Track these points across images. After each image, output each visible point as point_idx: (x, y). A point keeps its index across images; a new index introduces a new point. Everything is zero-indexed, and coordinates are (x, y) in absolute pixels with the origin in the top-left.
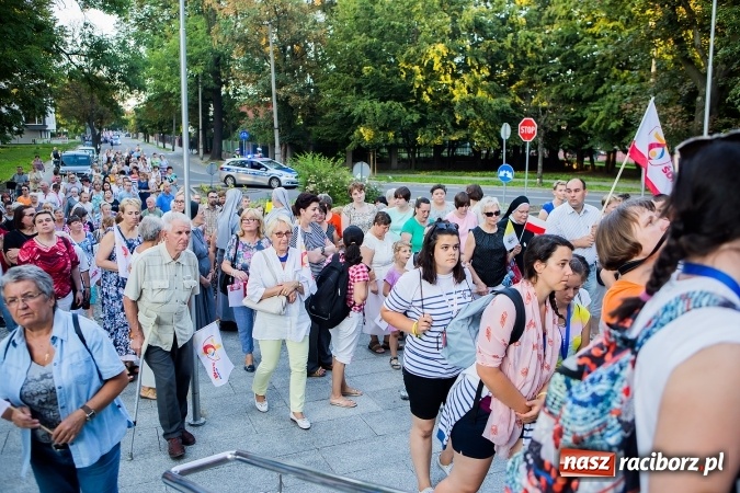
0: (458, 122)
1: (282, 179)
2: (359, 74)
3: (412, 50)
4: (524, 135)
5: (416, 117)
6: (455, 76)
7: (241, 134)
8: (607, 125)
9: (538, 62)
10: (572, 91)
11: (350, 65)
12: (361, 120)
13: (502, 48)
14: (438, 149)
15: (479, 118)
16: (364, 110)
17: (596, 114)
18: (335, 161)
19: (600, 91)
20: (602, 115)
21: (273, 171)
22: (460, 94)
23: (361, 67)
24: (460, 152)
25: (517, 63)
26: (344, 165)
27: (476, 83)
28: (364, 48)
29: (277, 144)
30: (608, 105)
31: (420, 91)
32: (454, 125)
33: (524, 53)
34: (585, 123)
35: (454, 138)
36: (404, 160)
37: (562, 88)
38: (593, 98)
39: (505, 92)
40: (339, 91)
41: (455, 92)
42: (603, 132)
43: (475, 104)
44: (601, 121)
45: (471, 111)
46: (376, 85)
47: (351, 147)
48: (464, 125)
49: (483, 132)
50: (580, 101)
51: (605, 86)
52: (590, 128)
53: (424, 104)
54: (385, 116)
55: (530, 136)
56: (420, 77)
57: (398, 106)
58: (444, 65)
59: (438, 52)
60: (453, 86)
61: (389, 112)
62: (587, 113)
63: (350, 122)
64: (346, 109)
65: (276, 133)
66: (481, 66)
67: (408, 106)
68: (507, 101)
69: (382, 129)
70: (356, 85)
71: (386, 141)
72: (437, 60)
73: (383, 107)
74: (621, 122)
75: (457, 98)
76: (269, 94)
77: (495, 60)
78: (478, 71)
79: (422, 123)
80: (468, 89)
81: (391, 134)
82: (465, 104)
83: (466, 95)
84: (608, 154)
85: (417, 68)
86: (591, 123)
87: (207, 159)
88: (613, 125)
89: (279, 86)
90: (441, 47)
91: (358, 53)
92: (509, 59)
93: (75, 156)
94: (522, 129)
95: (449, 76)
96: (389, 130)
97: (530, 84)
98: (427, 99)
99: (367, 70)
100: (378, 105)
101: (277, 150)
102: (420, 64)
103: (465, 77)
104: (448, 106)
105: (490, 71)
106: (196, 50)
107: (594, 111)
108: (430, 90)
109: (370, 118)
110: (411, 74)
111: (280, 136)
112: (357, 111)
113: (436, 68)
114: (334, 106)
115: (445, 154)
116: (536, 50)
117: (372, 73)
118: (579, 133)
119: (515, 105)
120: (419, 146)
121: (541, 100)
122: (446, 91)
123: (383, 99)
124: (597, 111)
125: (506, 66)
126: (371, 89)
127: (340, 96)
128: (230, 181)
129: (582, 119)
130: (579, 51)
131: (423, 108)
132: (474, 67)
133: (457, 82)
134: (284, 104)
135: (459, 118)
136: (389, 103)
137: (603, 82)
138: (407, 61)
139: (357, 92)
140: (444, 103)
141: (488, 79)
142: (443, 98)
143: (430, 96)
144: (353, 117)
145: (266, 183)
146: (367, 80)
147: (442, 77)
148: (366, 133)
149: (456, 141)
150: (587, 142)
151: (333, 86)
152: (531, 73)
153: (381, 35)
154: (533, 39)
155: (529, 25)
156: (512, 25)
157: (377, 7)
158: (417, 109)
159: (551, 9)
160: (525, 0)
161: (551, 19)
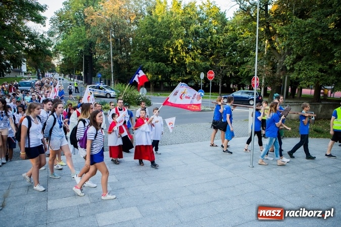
0: (188, 72)
1: (111, 94)
2: (147, 51)
3: (169, 42)
4: (209, 77)
5: (170, 69)
6: (187, 53)
7: (99, 75)
8: (248, 74)
9: (221, 48)
11: (144, 48)
12: (147, 70)
13: (206, 42)
15: (196, 70)
16: (148, 66)
17: (244, 70)
18: (131, 87)
20: (246, 70)
21: (108, 91)
22: (188, 60)
23: (148, 48)
25: (212, 48)
26: (135, 89)
27: (196, 56)
28: (149, 41)
29: (113, 79)
31: (172, 58)
32: (186, 73)
33: (215, 44)
34: (239, 73)
35: (186, 78)
36: (166, 87)
37: (231, 59)
38: (243, 63)
39: (208, 60)
40: (138, 58)
41: (187, 59)
43: (195, 64)
44: (246, 72)
45: (193, 67)
46: (154, 56)
48: (190, 73)
49: (198, 76)
52: (241, 75)
53: (174, 64)
54: (157, 69)
55: (212, 78)
56: (172, 53)
57: (163, 65)
58: (182, 48)
59: (180, 43)
60: (186, 57)
61: (159, 67)
62: (241, 69)
65: (112, 75)
66: (197, 48)
67: (167, 65)
68: (208, 64)
69: (155, 74)
70: (146, 56)
71: (157, 79)
72: (179, 46)
73: (156, 65)
75: (187, 62)
76: (109, 59)
77: (204, 47)
78: (197, 51)
79: (173, 72)
80: (192, 58)
81: (160, 76)
82: (190, 64)
83: (191, 61)
85: (171, 49)
86: (242, 73)
88: (250, 74)
89: (114, 55)
90: (181, 41)
91: (147, 42)
92: (209, 46)
93: (25, 83)
94: (209, 75)
95: (184, 53)
96: (159, 74)
97: (217, 57)
98: (175, 62)
99: (150, 49)
100: (154, 64)
101: (113, 82)
102: (172, 48)
103: (191, 53)
104: (184, 65)
105: (201, 51)
106: (81, 39)
107: (243, 68)
108: (176, 58)
109: (151, 69)
110: (169, 51)
111: (115, 76)
112: (145, 66)
113: (179, 49)
114: (137, 64)
116: (221, 43)
117: (152, 51)
118: (237, 77)
119: (211, 65)
120: (172, 81)
121: (222, 64)
122: (183, 59)
123: (157, 62)
125: (208, 49)
126: (152, 57)
127: (139, 60)
129: (239, 72)
131: (173, 66)
132: (194, 49)
133: (187, 55)
134: (115, 62)
135: (188, 70)
136: (159, 63)
138: (167, 46)
139: (146, 58)
140: (182, 64)
141: (201, 54)
142: (181, 62)
143: (177, 61)
145: (104, 95)
146: (150, 54)
147: (182, 53)
148: (149, 76)
149: (187, 80)
150: (241, 81)
151: (136, 56)
152: (218, 52)
153: (157, 35)
154: (219, 39)
155: (217, 33)
156: (211, 32)
157: (155, 24)
158: (171, 66)
159: (227, 27)
160: (216, 23)
161: (227, 31)
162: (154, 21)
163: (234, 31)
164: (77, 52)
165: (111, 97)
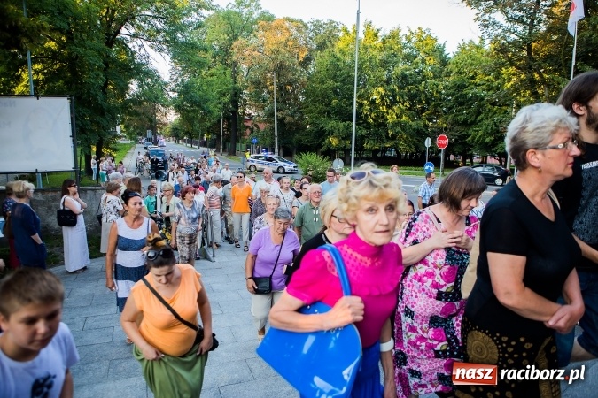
0: (390, 136)
1: (286, 168)
2: (328, 104)
3: (362, 90)
4: (440, 145)
5: (364, 132)
6: (389, 107)
8: (484, 139)
9: (440, 100)
10: (461, 118)
11: (324, 99)
12: (331, 133)
13: (418, 90)
14: (375, 152)
15: (403, 133)
16: (332, 127)
17: (477, 133)
18: (324, 158)
19: (479, 118)
20: (481, 133)
21: (280, 163)
22: (391, 118)
23: (330, 101)
24: (388, 154)
25: (427, 100)
26: (328, 160)
27: (402, 111)
28: (332, 89)
29: (276, 146)
30: (484, 127)
31: (366, 116)
32: (387, 137)
33: (431, 94)
34: (470, 138)
35: (386, 146)
37: (455, 116)
38: (474, 123)
39: (419, 118)
40: (315, 115)
41: (388, 117)
42: (481, 144)
43: (399, 124)
44: (480, 137)
45: (398, 129)
46: (339, 111)
47: (323, 149)
48: (394, 137)
49: (405, 142)
50: (466, 124)
51: (482, 115)
52: (473, 142)
53: (368, 123)
54: (345, 131)
55: (443, 145)
56: (367, 107)
58: (382, 100)
59: (379, 93)
60: (388, 113)
61: (347, 128)
62: (470, 131)
63: (322, 134)
64: (321, 126)
65: (276, 139)
66: (404, 101)
67: (359, 125)
68: (421, 123)
69: (343, 138)
70: (328, 112)
71: (345, 146)
72: (378, 97)
73: (343, 125)
74: (493, 138)
75: (390, 120)
76: (273, 115)
77: (413, 98)
78: (403, 104)
79: (368, 136)
80: (397, 115)
81: (348, 142)
82: (396, 124)
83: (396, 119)
84: (483, 157)
85: (365, 102)
86: (474, 138)
87: (226, 154)
88: (488, 140)
89: (278, 110)
90: (381, 89)
91: (329, 92)
92: (423, 97)
93: (157, 151)
94: (438, 142)
95: (385, 107)
96: (347, 140)
98: (371, 121)
99: (334, 102)
101: (276, 150)
102: (367, 100)
103: (395, 108)
104: (384, 125)
105: (410, 104)
106: (224, 87)
107: (475, 131)
108: (373, 115)
109: (336, 132)
111: (279, 141)
112: (328, 127)
113: (377, 102)
115: (379, 155)
116: (439, 92)
117: (337, 105)
118: (465, 144)
120: (365, 150)
121: (441, 123)
122: (383, 116)
123: (345, 121)
124: (478, 131)
125: (420, 102)
126: (336, 114)
127: (316, 118)
128: (253, 169)
129: (468, 136)
130: (466, 94)
131: (368, 126)
132: (400, 102)
133: (390, 111)
134: (281, 121)
135: (390, 133)
137: (480, 113)
139: (328, 116)
140: (381, 123)
141: (409, 109)
142: (380, 121)
143: (373, 119)
144: (325, 131)
146: (334, 108)
147: (381, 108)
148: (334, 141)
150: (470, 150)
151: (312, 112)
152: (435, 106)
153: (343, 81)
154: (437, 86)
155: (435, 77)
156: (424, 77)
157: (341, 64)
158: (364, 127)
159: (449, 67)
160: (432, 61)
161: (448, 74)
162: (338, 60)
163: (460, 73)
164: (219, 106)
165: (285, 173)
